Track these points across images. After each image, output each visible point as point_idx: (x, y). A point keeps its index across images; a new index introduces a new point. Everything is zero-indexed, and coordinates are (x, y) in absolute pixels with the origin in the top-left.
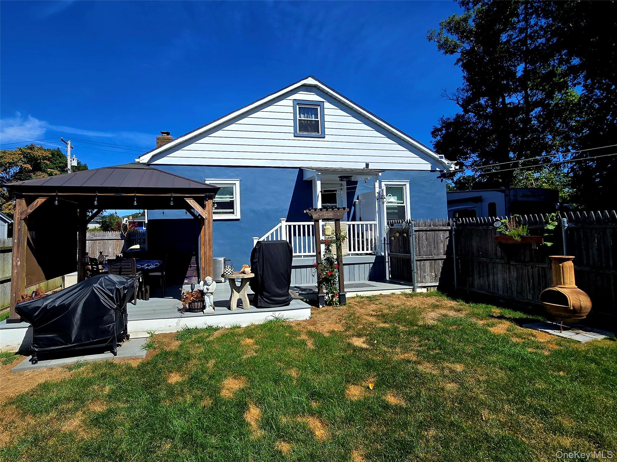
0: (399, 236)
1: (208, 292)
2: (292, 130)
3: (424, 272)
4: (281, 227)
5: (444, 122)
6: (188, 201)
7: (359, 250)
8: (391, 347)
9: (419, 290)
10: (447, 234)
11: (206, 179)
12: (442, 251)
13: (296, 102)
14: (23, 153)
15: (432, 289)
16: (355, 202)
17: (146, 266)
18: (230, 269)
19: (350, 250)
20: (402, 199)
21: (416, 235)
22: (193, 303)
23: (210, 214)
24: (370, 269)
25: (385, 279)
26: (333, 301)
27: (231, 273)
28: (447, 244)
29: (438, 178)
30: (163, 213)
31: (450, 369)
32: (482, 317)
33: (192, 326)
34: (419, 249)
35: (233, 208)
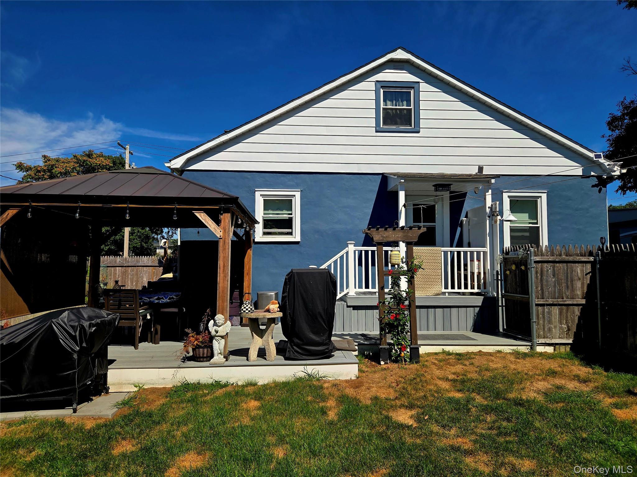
0: (516, 269)
1: (218, 334)
2: (373, 123)
3: (550, 322)
4: (347, 253)
5: (626, 108)
6: (197, 215)
7: (459, 288)
8: (444, 427)
9: (540, 349)
10: (589, 267)
11: (256, 189)
12: (579, 293)
13: (379, 85)
14: (78, 161)
15: (562, 349)
16: (462, 222)
17: (157, 299)
18: (249, 306)
19: (446, 287)
20: (536, 218)
21: (537, 268)
22: (197, 350)
23: (227, 231)
24: (475, 316)
25: (497, 330)
26: (401, 357)
27: (249, 311)
28: (589, 282)
29: (593, 186)
30: (198, 232)
31: (513, 465)
32: (614, 394)
33: (193, 380)
34: (542, 289)
35: (291, 228)
